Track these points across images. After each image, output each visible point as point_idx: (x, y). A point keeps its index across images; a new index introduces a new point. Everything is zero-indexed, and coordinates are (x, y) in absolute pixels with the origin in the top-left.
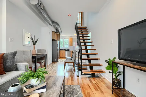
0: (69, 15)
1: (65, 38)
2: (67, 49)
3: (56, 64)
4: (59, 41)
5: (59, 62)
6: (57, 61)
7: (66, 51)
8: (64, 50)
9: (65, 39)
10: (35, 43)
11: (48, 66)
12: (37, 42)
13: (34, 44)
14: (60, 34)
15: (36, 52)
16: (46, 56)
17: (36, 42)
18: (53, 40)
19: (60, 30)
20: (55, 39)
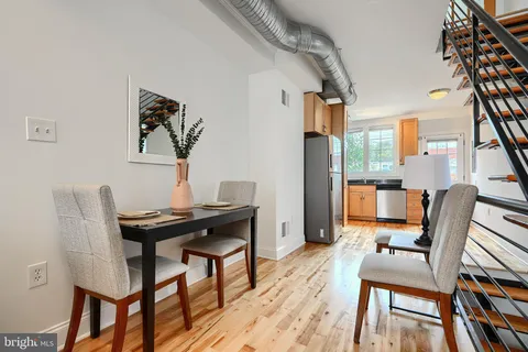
1: (372, 125)
2: (384, 179)
3: (322, 254)
4: (342, 139)
5: (339, 246)
6: (328, 242)
7: (380, 187)
8: (370, 182)
9: (372, 129)
10: (188, 147)
11: (278, 265)
12: (196, 139)
14: (344, 103)
18: (309, 135)
19: (339, 75)
20: (318, 129)
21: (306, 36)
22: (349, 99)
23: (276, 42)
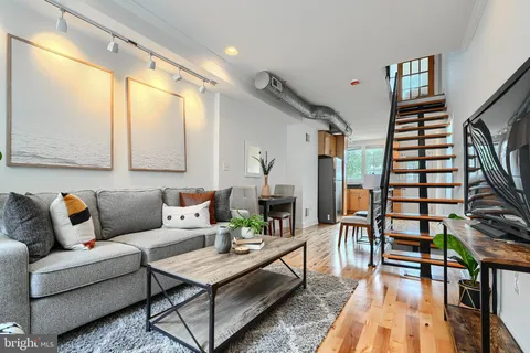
0: (353, 83)
4: (343, 158)
9: (368, 147)
10: (269, 170)
12: (272, 166)
13: (266, 173)
14: (343, 135)
15: (269, 191)
16: (294, 204)
17: (270, 167)
18: (321, 157)
19: (339, 124)
20: (327, 153)
21: (320, 112)
22: (347, 134)
23: (307, 117)
